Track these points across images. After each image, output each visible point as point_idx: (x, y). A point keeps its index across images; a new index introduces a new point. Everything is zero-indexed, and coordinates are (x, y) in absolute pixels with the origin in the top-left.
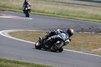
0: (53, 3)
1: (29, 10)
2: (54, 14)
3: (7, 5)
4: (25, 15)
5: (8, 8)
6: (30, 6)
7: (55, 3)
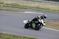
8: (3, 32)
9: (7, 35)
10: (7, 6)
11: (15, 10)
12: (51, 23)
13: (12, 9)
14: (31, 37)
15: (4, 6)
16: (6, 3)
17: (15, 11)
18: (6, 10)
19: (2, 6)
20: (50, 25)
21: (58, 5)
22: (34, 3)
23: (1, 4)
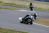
0: (46, 4)
1: (33, 7)
2: (46, 9)
3: (23, 5)
4: (30, 9)
5: (24, 6)
6: (33, 5)
7: (47, 4)
8: (2, 27)
9: (6, 29)
10: (5, 5)
11: (12, 8)
12: (42, 20)
13: (9, 8)
14: (25, 32)
15: (3, 5)
16: (4, 3)
17: (12, 9)
19: (1, 5)
21: (48, 5)
22: (28, 3)
23: (1, 3)
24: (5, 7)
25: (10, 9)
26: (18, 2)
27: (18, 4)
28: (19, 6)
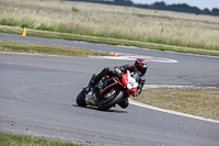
5: (125, 38)
8: (28, 133)
10: (43, 36)
11: (73, 48)
13: (61, 47)
15: (34, 35)
16: (38, 25)
17: (74, 54)
18: (39, 50)
19: (24, 34)
20: (204, 105)
22: (145, 23)
23: (23, 27)
24: (41, 43)
25: (63, 52)
26: (100, 22)
27: (97, 28)
28: (102, 36)
